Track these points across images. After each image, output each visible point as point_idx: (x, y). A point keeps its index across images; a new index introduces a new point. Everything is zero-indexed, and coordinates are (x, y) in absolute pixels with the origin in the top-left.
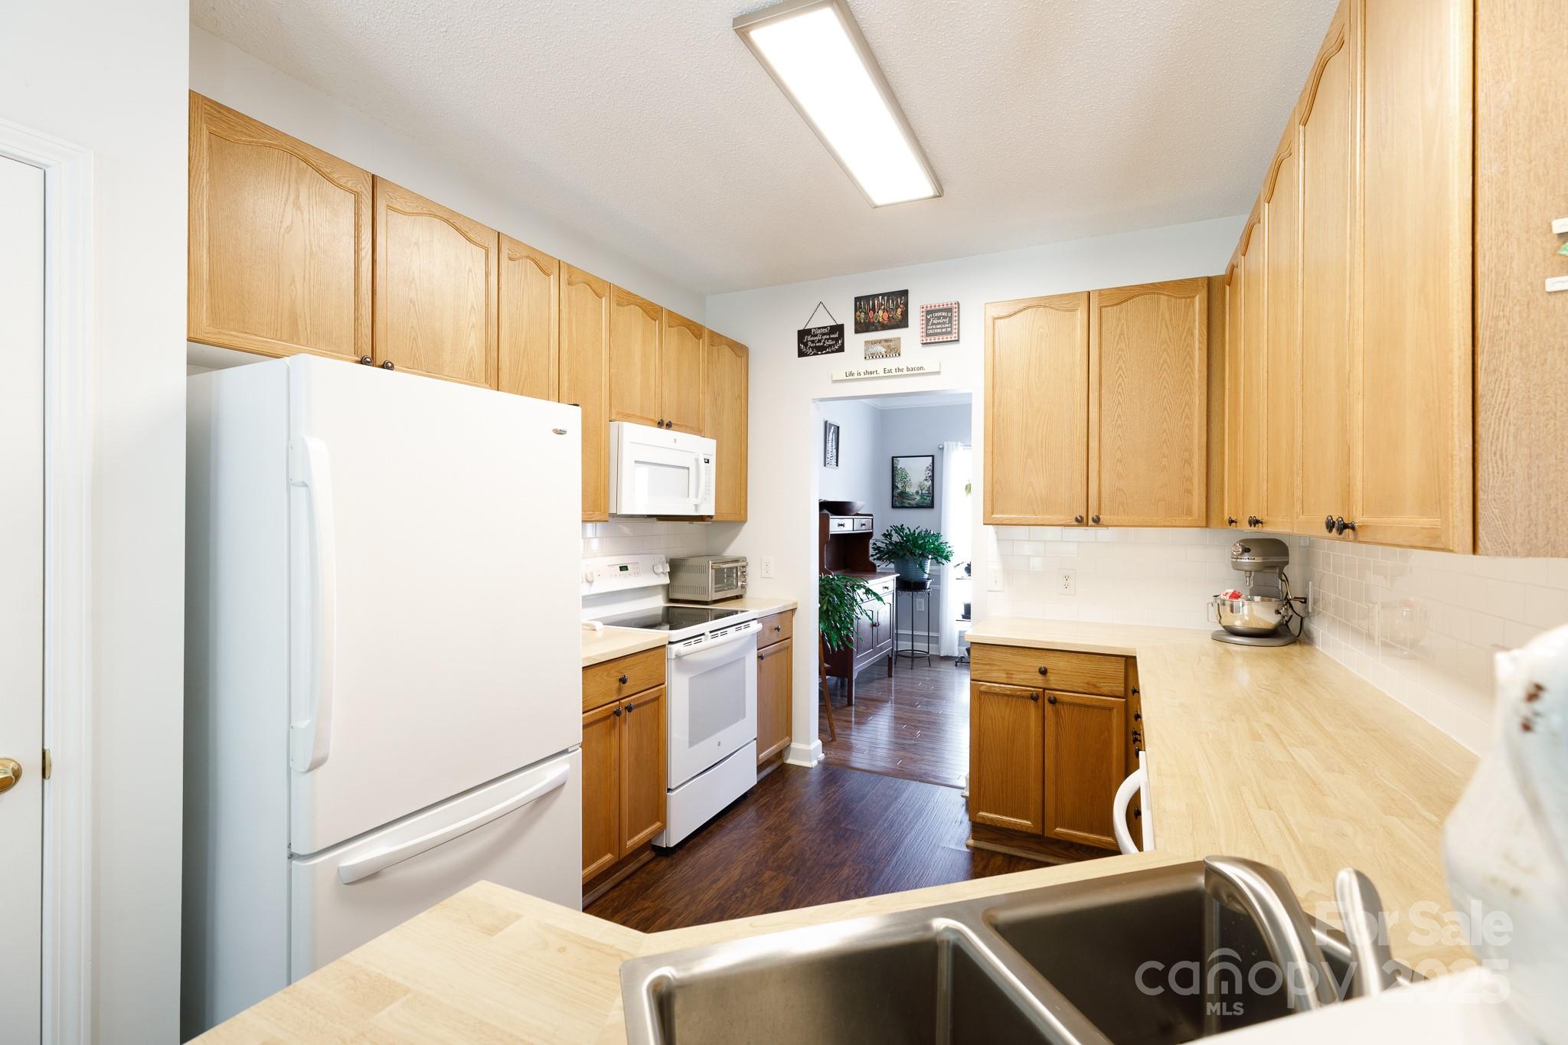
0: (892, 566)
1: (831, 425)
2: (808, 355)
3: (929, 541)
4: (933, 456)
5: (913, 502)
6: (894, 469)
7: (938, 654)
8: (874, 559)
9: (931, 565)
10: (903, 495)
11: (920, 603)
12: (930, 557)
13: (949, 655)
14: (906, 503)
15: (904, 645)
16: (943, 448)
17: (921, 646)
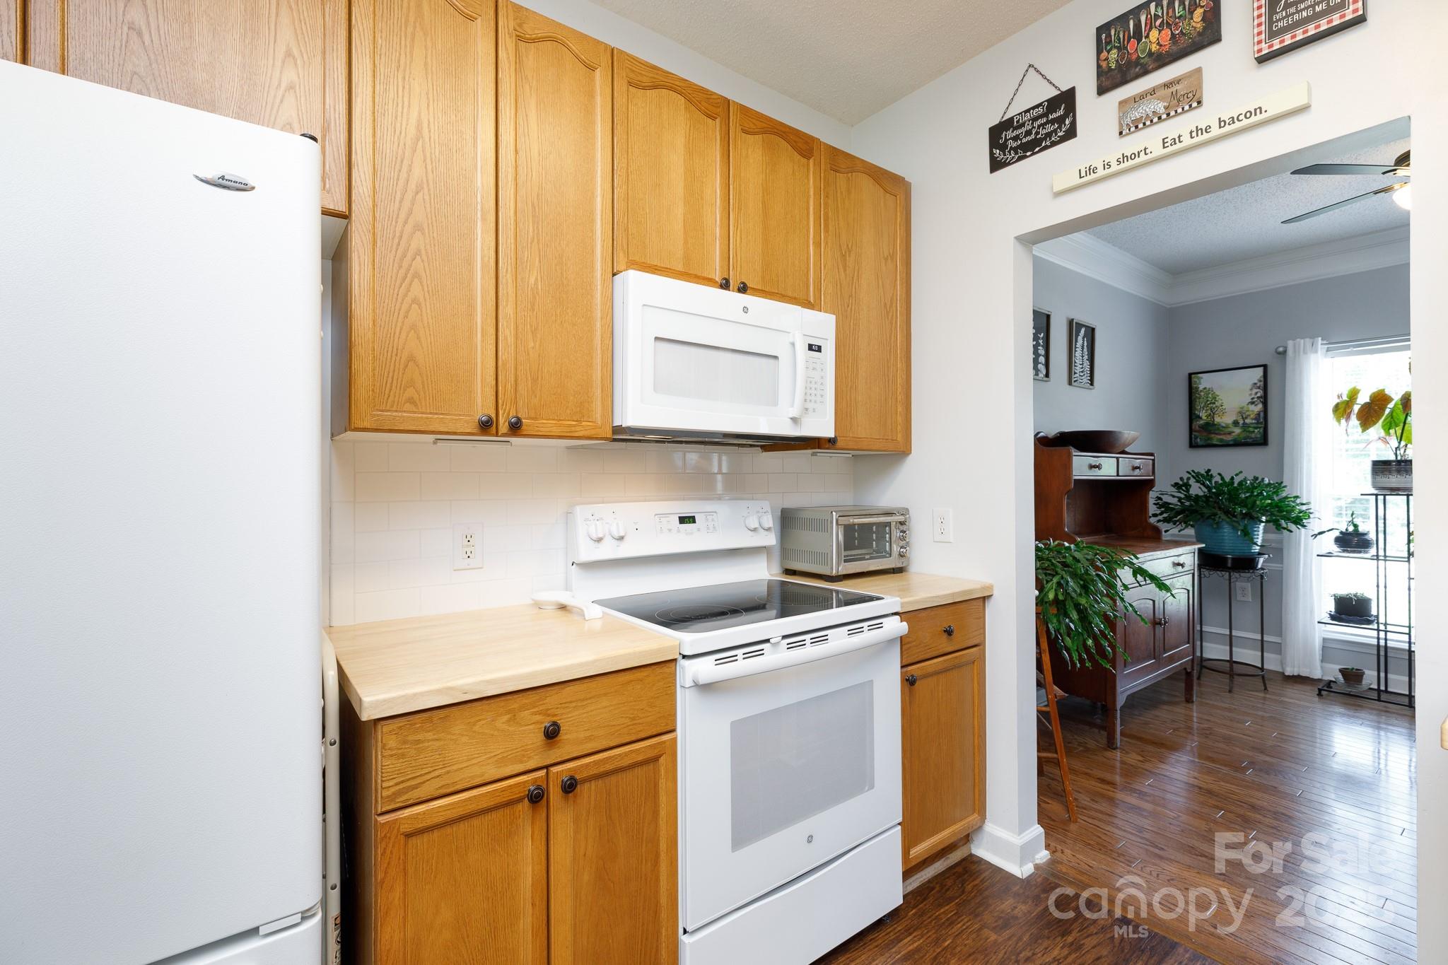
0: (1190, 531)
1: (1080, 326)
2: (1009, 164)
3: (1261, 493)
4: (1265, 367)
5: (1229, 438)
6: (1192, 392)
7: (1279, 669)
8: (1159, 521)
9: (1265, 531)
10: (1210, 427)
11: (1243, 589)
12: (1264, 518)
13: (1303, 674)
14: (1215, 439)
15: (1215, 651)
16: (1285, 352)
17: (1247, 656)
